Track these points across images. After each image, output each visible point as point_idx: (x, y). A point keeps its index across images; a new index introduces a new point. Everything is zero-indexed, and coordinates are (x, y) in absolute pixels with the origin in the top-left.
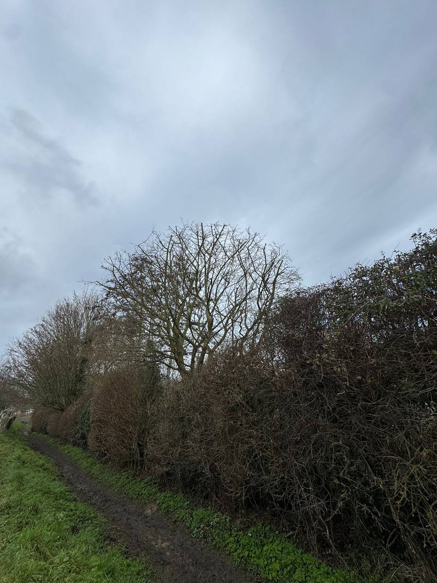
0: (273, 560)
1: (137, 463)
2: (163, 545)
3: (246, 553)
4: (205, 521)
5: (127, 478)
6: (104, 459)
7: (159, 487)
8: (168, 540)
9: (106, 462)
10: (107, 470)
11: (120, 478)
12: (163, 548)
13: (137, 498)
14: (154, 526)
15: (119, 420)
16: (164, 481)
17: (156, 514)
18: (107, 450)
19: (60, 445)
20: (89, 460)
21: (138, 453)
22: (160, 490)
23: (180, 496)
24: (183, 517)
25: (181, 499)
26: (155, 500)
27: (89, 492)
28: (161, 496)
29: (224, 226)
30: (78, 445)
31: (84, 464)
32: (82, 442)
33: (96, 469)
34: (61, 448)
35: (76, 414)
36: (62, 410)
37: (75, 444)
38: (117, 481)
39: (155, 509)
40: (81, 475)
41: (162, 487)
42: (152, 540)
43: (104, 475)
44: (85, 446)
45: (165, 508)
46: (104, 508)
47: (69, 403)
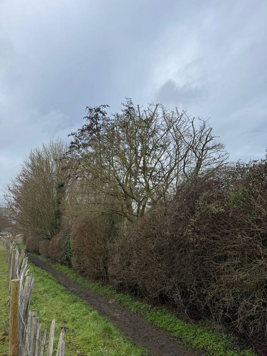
0: (164, 321)
1: (104, 278)
2: (117, 315)
3: (153, 319)
4: (138, 307)
5: (99, 286)
6: (83, 274)
7: (117, 291)
8: (119, 313)
9: (85, 276)
10: (86, 281)
11: (94, 286)
12: (117, 316)
13: (104, 296)
14: (113, 308)
15: (90, 251)
16: (120, 289)
17: (114, 303)
18: (85, 269)
19: (52, 264)
20: (74, 274)
21: (105, 271)
22: (118, 293)
23: (128, 296)
24: (128, 305)
25: (128, 297)
26: (114, 297)
27: (77, 291)
28: (117, 296)
29: (157, 105)
30: (65, 264)
31: (72, 276)
32: (67, 262)
33: (80, 280)
34: (53, 266)
35: (60, 244)
36: (49, 239)
37: (62, 263)
38: (93, 287)
39: (114, 301)
40: (70, 283)
41: (119, 291)
42: (111, 313)
43: (85, 283)
44: (70, 266)
45: (119, 301)
46: (86, 299)
47: (53, 235)
